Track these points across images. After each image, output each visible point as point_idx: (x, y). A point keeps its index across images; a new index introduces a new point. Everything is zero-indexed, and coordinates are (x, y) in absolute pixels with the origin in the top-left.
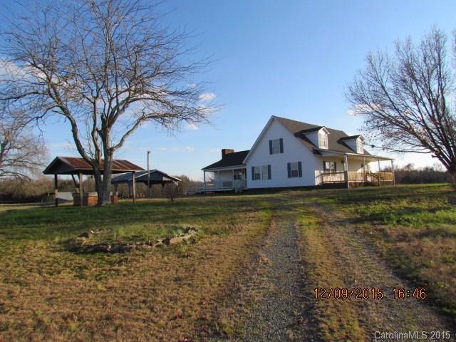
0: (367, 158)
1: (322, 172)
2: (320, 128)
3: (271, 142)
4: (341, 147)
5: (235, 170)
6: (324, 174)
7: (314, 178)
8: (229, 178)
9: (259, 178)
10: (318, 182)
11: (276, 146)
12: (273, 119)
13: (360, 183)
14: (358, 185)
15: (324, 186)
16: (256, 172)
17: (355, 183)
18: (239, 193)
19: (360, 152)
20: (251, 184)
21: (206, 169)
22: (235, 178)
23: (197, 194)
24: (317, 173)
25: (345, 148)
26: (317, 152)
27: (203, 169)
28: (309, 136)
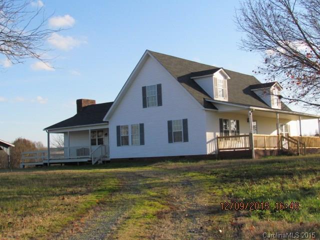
0: (286, 114)
1: (218, 134)
2: (216, 69)
3: (144, 89)
4: (249, 99)
5: (93, 132)
6: (221, 138)
7: (204, 143)
8: (85, 143)
9: (127, 144)
10: (210, 149)
11: (152, 94)
12: (148, 56)
13: (271, 152)
14: (268, 154)
15: (221, 155)
16: (123, 134)
17: (265, 151)
18: (97, 166)
19: (276, 105)
20: (116, 152)
21: (51, 129)
22: (93, 143)
23: (38, 167)
24: (210, 136)
25: (254, 100)
26: (210, 105)
27: (45, 129)
28: (200, 81)
